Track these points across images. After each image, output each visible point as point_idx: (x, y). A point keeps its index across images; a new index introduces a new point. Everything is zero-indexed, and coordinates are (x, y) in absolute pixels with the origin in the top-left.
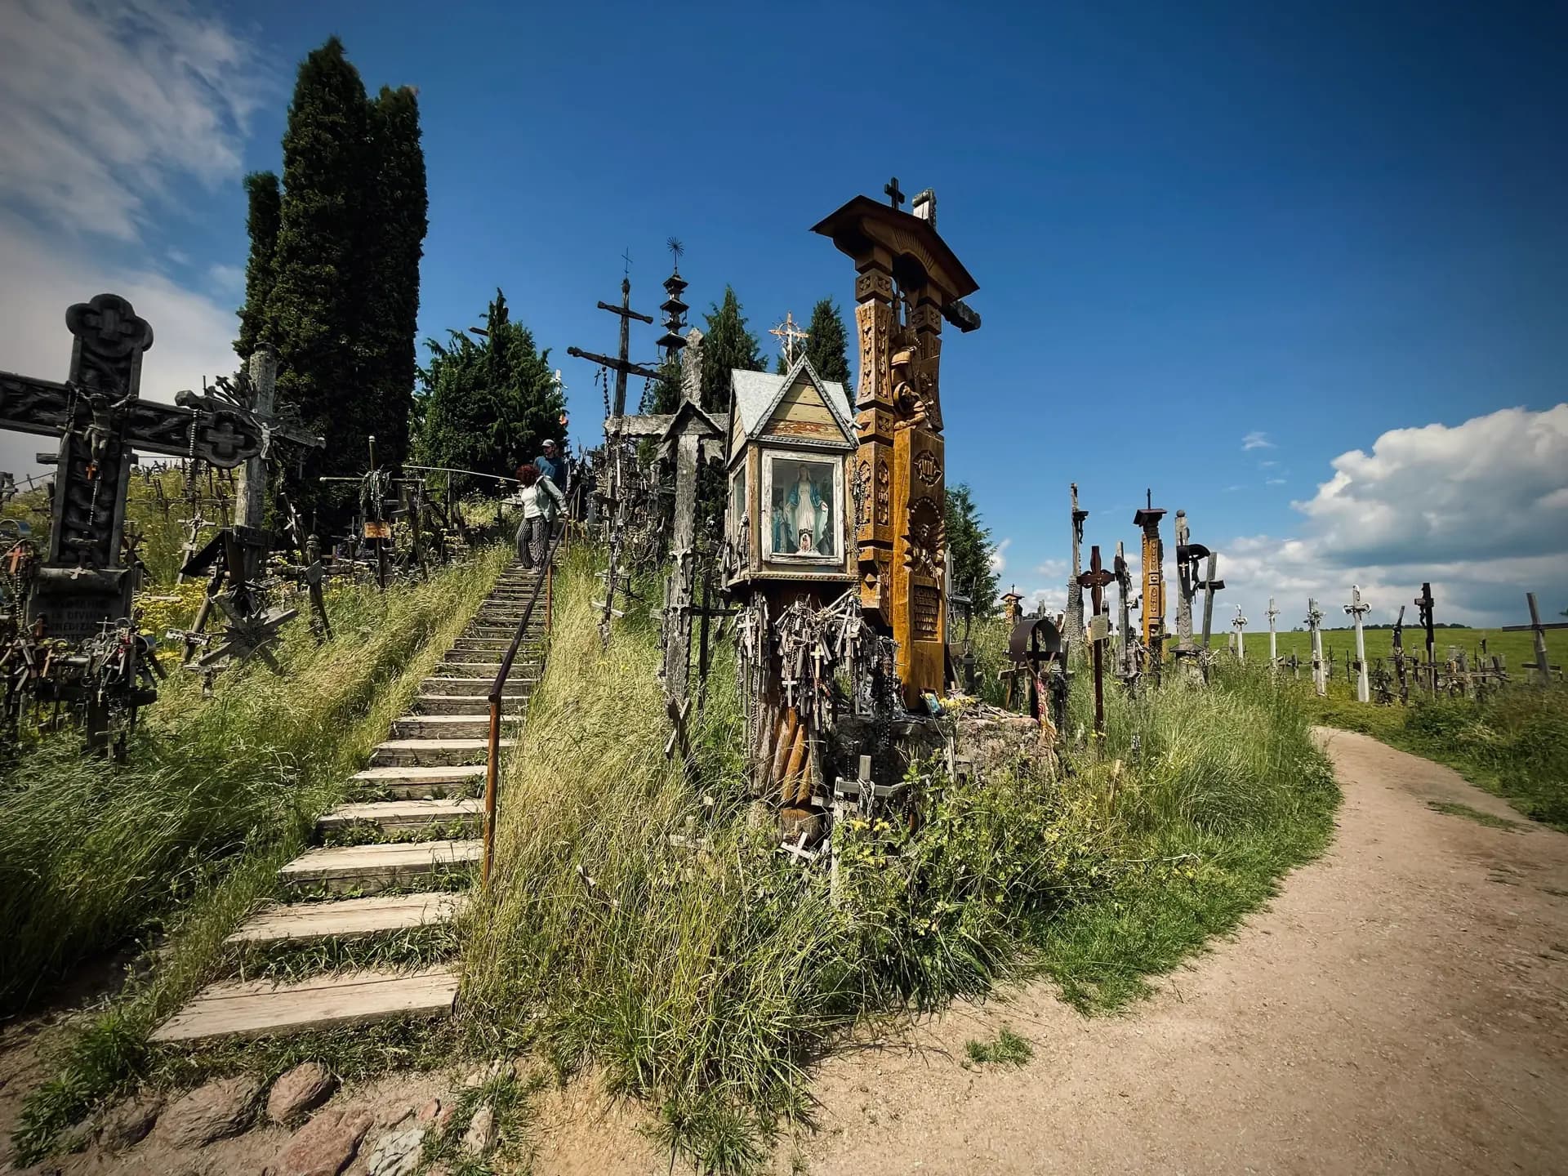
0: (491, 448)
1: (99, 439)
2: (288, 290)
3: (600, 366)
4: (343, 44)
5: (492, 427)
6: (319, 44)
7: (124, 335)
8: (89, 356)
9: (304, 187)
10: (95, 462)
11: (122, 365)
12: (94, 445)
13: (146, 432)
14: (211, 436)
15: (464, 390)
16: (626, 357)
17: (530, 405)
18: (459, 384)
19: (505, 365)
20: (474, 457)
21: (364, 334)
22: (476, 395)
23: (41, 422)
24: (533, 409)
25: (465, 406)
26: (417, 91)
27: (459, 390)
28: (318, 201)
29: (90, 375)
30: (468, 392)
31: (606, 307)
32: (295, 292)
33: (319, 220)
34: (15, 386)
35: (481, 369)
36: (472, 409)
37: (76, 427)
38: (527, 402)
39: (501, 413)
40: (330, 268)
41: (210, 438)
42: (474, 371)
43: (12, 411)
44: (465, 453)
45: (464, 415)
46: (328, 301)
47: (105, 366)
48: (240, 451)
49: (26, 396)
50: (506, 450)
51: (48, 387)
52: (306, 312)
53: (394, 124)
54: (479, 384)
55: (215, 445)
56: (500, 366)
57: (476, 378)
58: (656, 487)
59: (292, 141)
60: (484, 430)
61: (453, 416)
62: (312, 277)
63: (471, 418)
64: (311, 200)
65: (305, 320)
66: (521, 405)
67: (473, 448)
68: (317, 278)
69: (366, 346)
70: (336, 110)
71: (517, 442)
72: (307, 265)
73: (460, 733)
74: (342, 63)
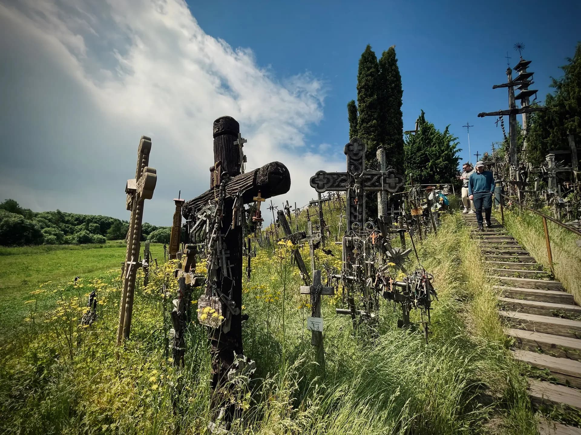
0: (428, 173)
1: (358, 189)
2: (363, 134)
3: (498, 117)
4: (370, 46)
5: (428, 164)
6: (363, 51)
7: (359, 150)
8: (351, 160)
9: (364, 98)
10: (357, 198)
11: (360, 161)
12: (356, 191)
13: (369, 184)
14: (388, 181)
15: (414, 153)
16: (515, 106)
17: (443, 151)
18: (411, 151)
19: (428, 139)
20: (421, 178)
21: (387, 140)
22: (419, 154)
23: (342, 187)
24: (446, 152)
25: (415, 159)
26: (395, 46)
27: (411, 154)
28: (369, 100)
29: (352, 167)
30: (415, 154)
31: (499, 87)
32: (365, 133)
33: (371, 107)
34: (335, 176)
35: (419, 143)
36: (418, 160)
37: (351, 186)
38: (442, 150)
39: (431, 157)
40: (374, 121)
41: (387, 182)
42: (417, 145)
43: (335, 185)
44: (417, 178)
45: (415, 163)
46: (375, 133)
47: (356, 163)
48: (397, 185)
49: (338, 178)
50: (434, 173)
51: (342, 174)
52: (368, 139)
53: (389, 62)
54: (419, 149)
55: (389, 184)
56: (426, 140)
57: (418, 147)
58: (553, 169)
59: (360, 85)
60: (425, 167)
61: (410, 164)
62: (370, 126)
63: (418, 163)
64: (367, 101)
65: (369, 142)
66: (439, 152)
67: (420, 175)
68: (371, 126)
69: (388, 144)
70: (371, 68)
71: (440, 168)
72: (367, 123)
73: (549, 330)
74: (371, 51)
